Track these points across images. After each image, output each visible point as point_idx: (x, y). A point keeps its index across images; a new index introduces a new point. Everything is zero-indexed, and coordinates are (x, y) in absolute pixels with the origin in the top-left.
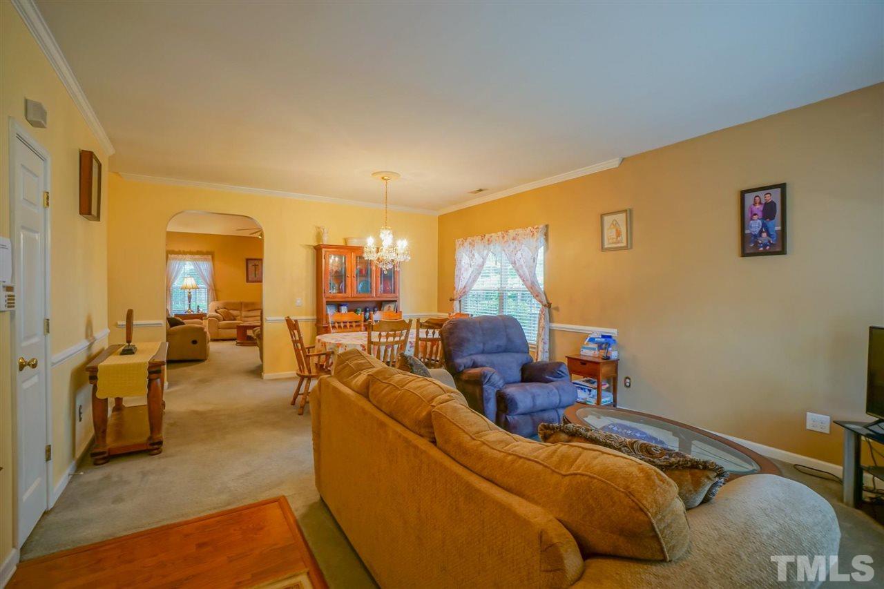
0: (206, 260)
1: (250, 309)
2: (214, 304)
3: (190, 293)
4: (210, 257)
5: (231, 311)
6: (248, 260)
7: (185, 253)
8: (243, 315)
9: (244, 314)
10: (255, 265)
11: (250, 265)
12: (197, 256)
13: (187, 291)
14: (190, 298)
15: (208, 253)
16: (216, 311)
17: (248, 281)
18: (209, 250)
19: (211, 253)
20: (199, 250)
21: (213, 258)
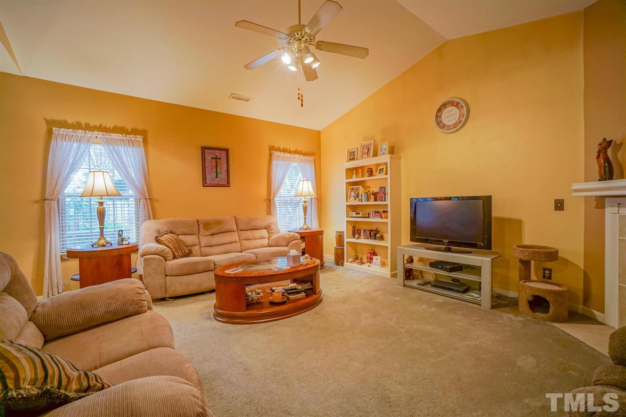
0: (132, 143)
1: (214, 230)
2: (151, 226)
3: (101, 204)
4: (140, 138)
5: (181, 237)
6: (204, 149)
7: (88, 128)
8: (203, 244)
9: (204, 240)
10: (216, 158)
11: (208, 157)
12: (114, 136)
13: (95, 201)
14: (101, 215)
15: (135, 132)
16: (158, 241)
17: (205, 185)
18: (140, 127)
19: (144, 133)
20: (119, 125)
21: (145, 141)
